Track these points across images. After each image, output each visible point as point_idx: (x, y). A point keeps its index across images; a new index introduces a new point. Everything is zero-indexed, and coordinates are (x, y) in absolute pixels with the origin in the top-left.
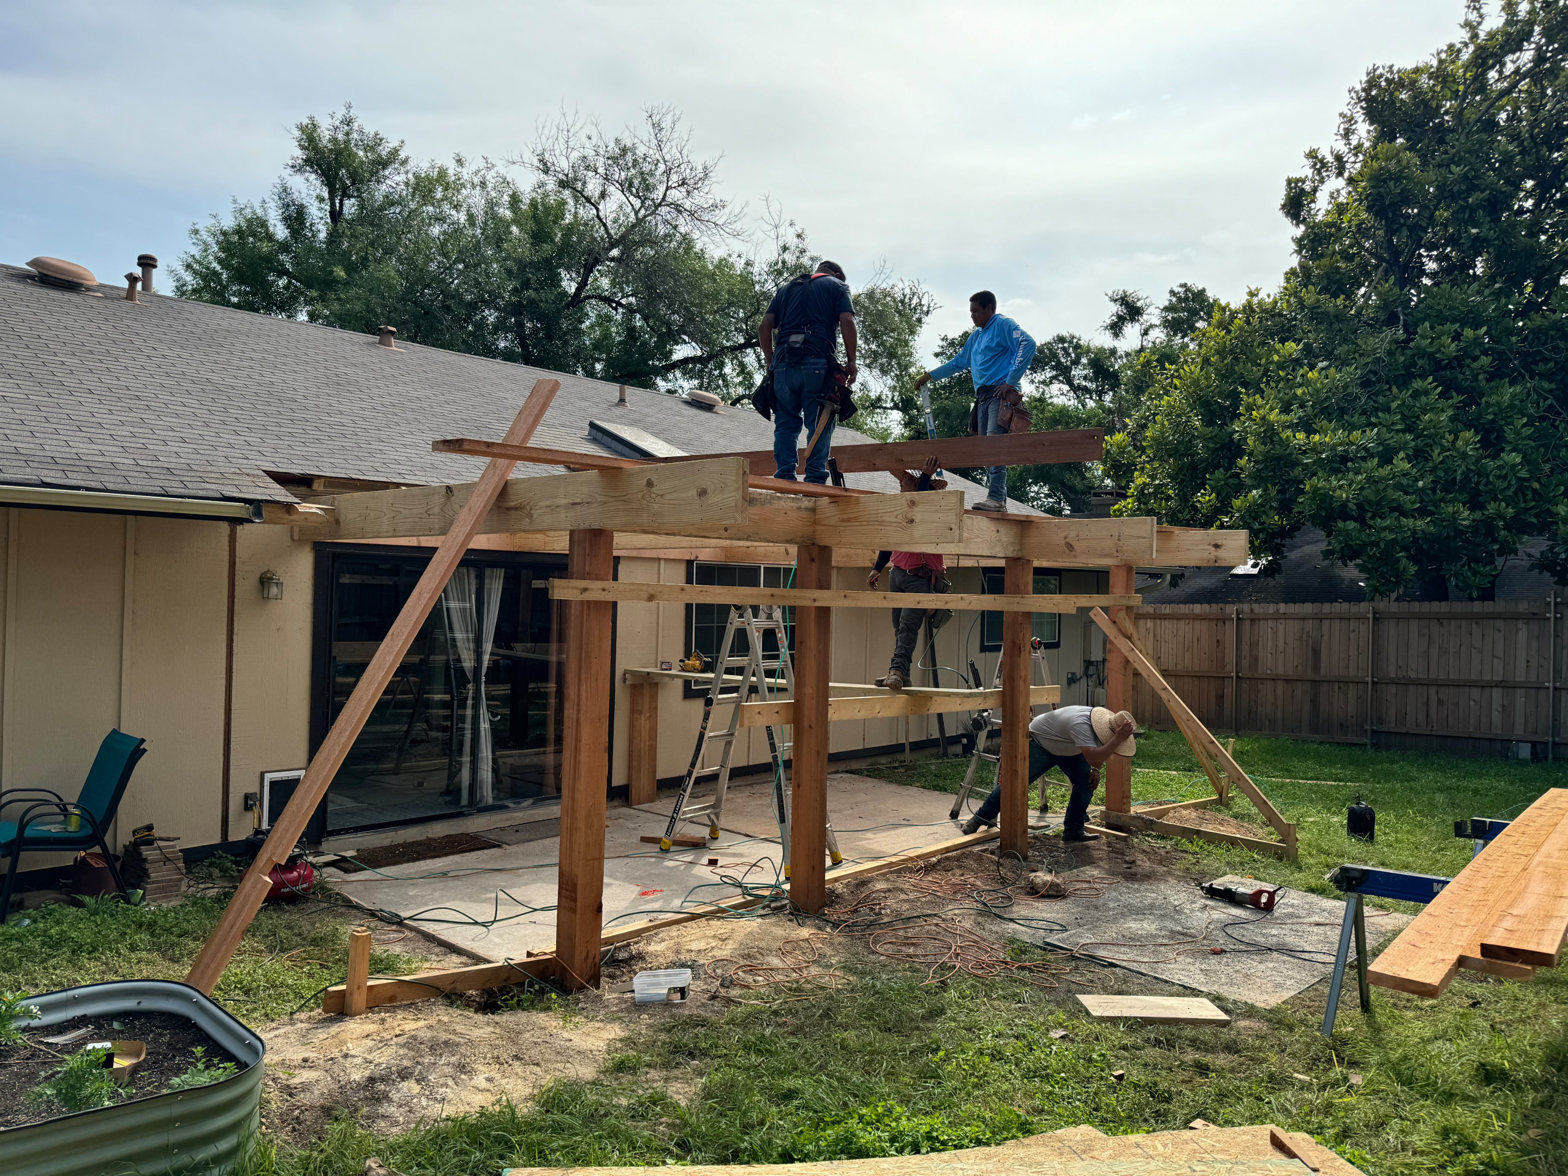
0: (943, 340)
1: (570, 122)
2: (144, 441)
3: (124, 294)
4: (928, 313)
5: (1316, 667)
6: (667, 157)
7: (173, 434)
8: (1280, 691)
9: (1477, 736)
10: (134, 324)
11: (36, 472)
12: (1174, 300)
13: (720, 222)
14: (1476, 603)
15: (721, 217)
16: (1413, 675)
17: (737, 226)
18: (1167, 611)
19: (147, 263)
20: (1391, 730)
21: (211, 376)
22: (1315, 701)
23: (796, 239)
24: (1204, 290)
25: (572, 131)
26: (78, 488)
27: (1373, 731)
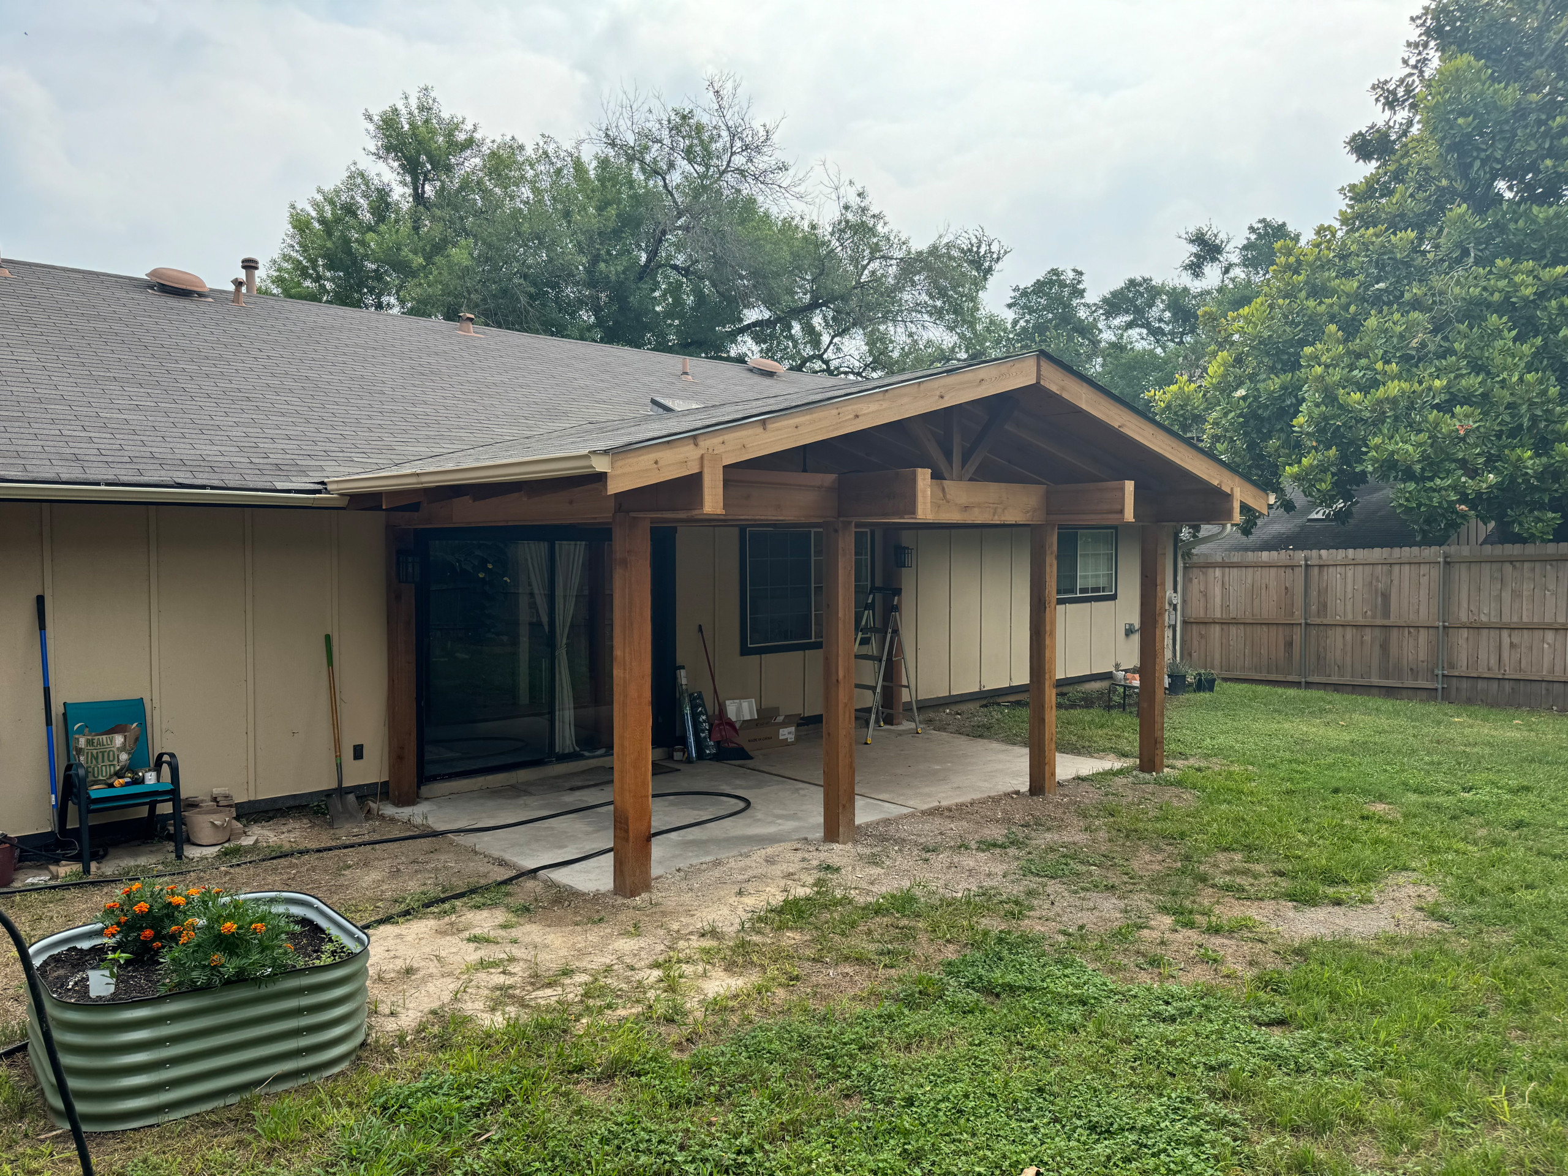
0: (1014, 290)
1: (632, 99)
2: (256, 440)
3: (232, 297)
4: (998, 259)
5: (1386, 614)
6: (730, 123)
7: (280, 432)
8: (1349, 637)
9: (1550, 679)
10: (242, 327)
11: (170, 474)
12: (1253, 237)
13: (784, 185)
14: (1550, 545)
15: (785, 179)
16: (1484, 619)
17: (800, 189)
18: (1235, 560)
19: (250, 265)
20: (1463, 674)
21: (310, 374)
22: (1385, 647)
23: (858, 199)
24: (1284, 224)
25: (635, 107)
26: (204, 487)
27: (1443, 676)
